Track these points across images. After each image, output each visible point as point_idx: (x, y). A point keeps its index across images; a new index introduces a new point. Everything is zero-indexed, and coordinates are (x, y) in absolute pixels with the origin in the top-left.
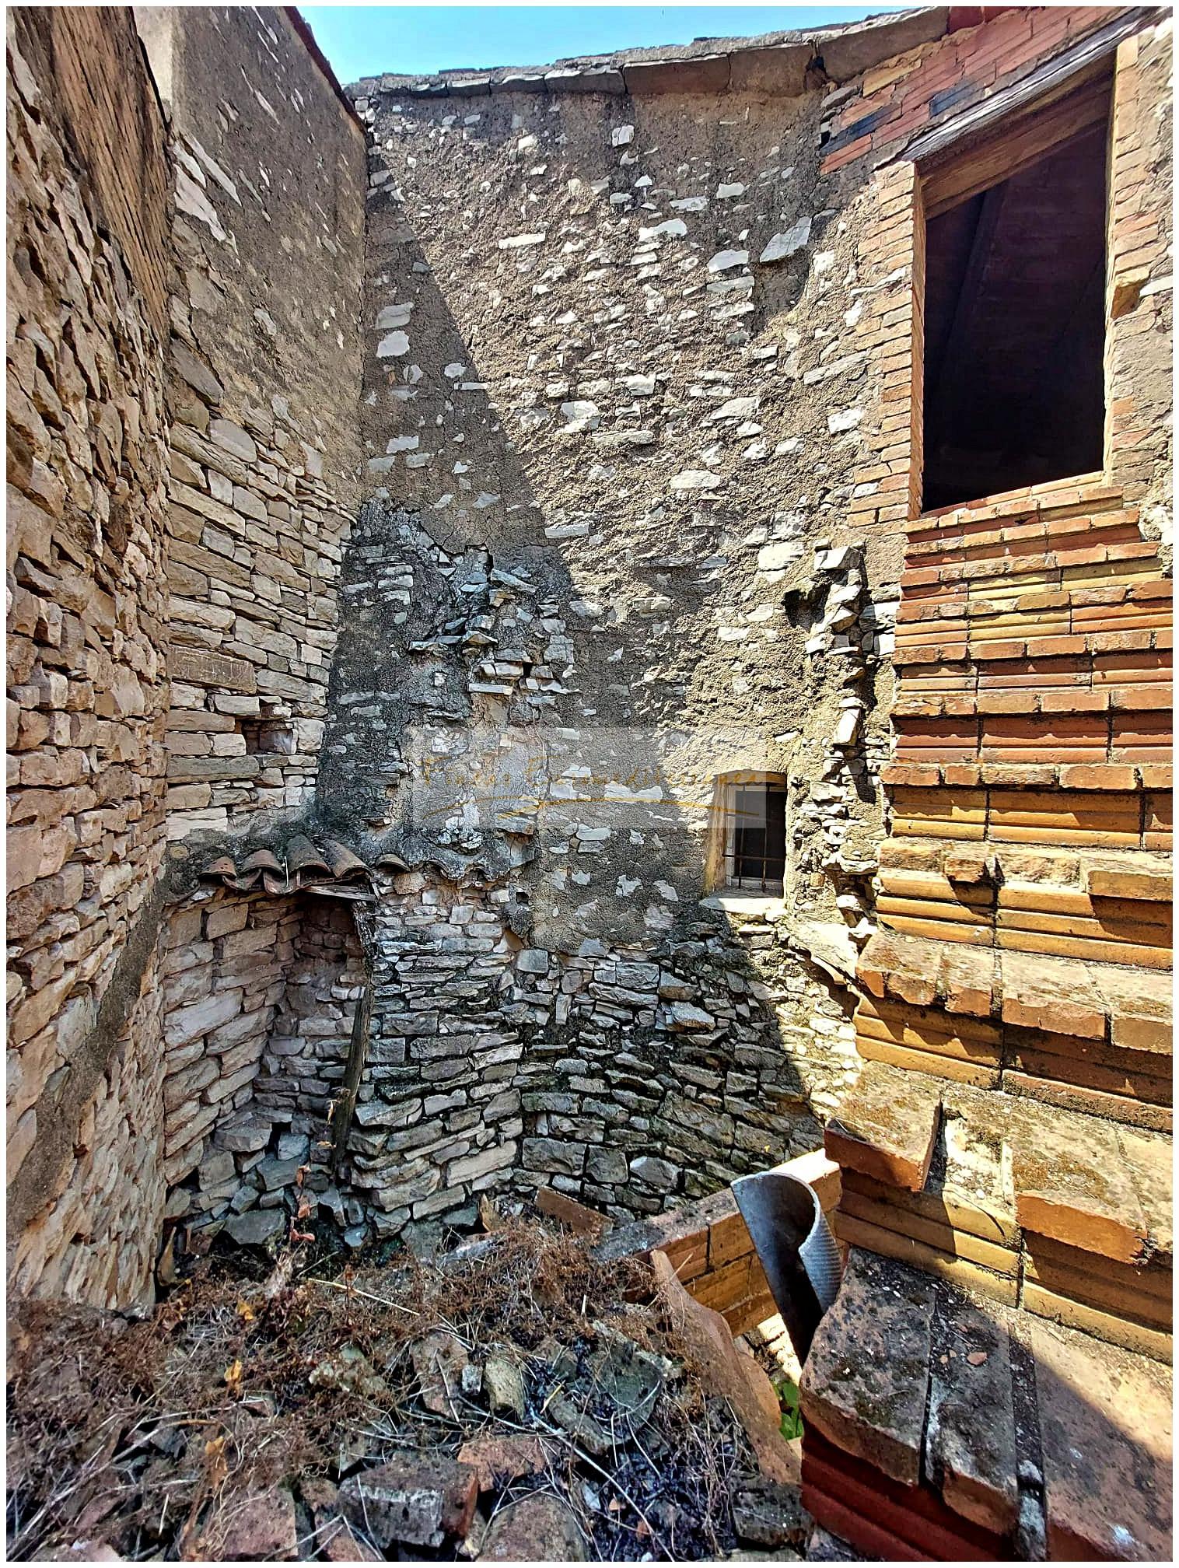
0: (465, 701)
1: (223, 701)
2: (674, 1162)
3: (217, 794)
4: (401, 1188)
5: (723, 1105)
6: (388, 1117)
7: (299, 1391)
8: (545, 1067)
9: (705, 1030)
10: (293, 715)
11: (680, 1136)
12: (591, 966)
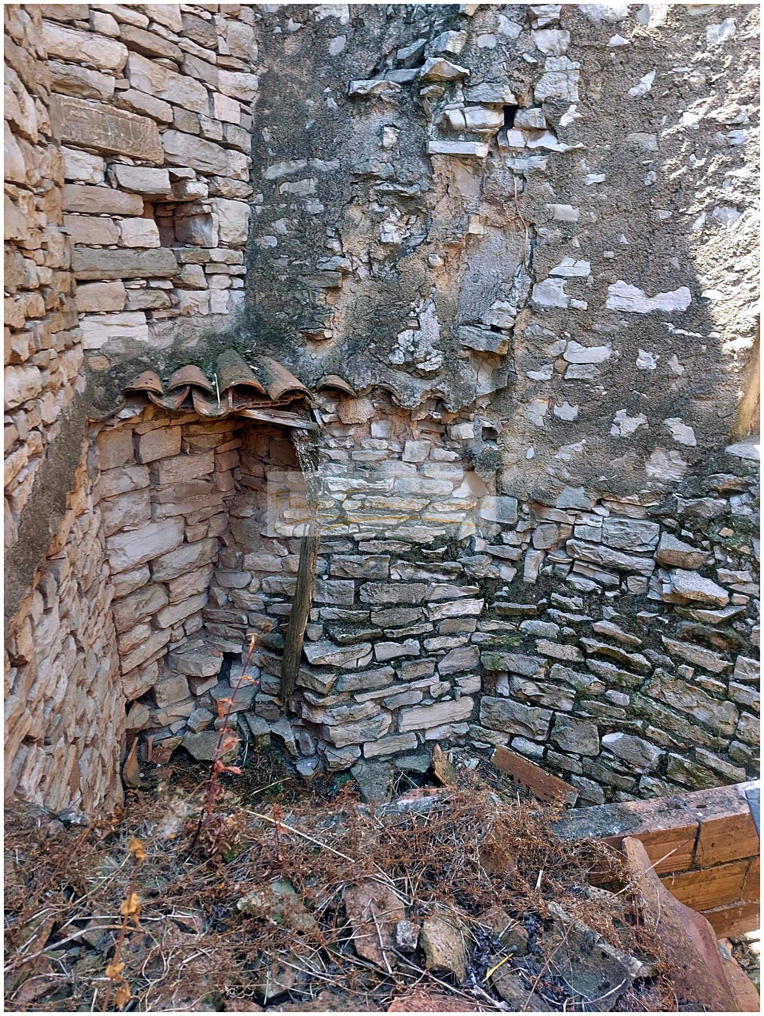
0: (424, 169)
1: (125, 173)
2: (656, 743)
3: (132, 294)
4: (351, 727)
5: (727, 691)
6: (338, 658)
7: (226, 914)
8: (508, 626)
9: (715, 605)
10: (211, 195)
11: (666, 717)
12: (571, 520)
